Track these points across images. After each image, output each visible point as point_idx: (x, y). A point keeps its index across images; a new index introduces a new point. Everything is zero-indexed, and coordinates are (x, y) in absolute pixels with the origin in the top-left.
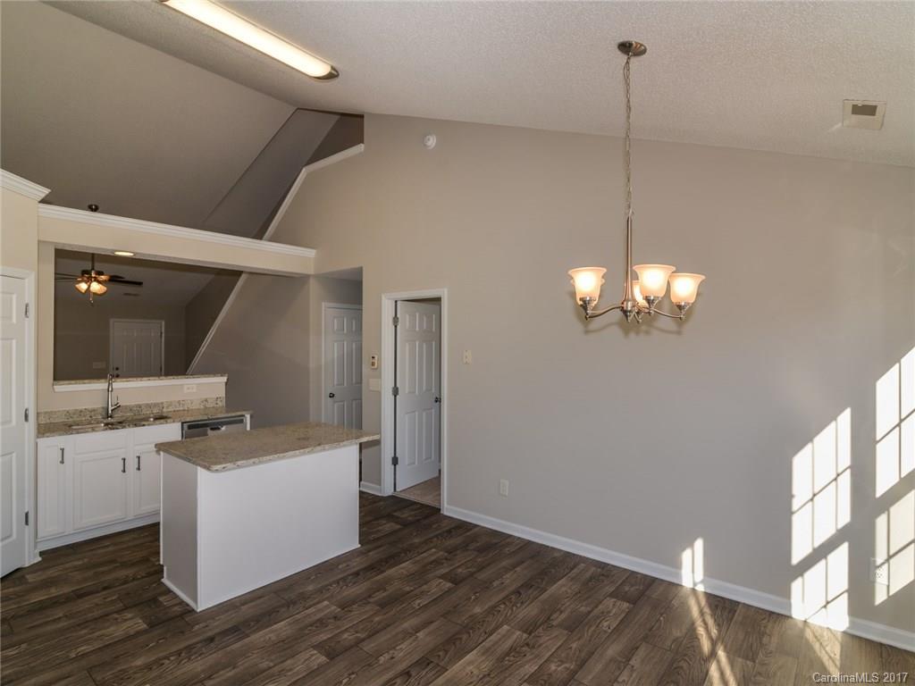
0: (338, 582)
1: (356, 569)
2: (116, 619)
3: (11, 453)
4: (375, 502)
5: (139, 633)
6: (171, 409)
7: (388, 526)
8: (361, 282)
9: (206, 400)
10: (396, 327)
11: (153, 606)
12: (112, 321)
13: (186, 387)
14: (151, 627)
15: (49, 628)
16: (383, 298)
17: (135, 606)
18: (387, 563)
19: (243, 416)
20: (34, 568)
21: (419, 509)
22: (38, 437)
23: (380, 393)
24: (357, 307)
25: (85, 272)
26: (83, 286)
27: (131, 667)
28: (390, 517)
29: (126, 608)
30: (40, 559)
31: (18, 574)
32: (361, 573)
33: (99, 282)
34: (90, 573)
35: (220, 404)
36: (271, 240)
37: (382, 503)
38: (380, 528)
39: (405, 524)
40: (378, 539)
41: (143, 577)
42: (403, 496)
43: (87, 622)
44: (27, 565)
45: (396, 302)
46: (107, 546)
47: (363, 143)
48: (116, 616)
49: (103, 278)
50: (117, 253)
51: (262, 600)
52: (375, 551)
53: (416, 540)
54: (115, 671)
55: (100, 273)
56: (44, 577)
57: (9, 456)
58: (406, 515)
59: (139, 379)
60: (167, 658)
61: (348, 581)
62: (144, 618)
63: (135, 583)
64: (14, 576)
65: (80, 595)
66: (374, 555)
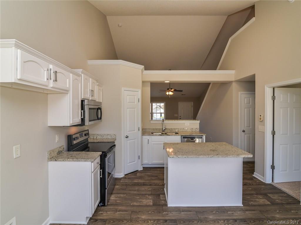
0: (224, 220)
1: (235, 218)
2: (147, 197)
3: (135, 139)
4: (259, 185)
5: (149, 206)
6: (181, 131)
7: (262, 201)
8: (255, 81)
9: (192, 129)
10: (274, 101)
11: (158, 197)
12: (179, 102)
13: (186, 124)
14: (153, 205)
15: (132, 192)
16: (266, 87)
17: (154, 195)
18: (254, 222)
19: (203, 136)
20: (141, 172)
21: (285, 197)
22: (142, 135)
23: (264, 133)
24: (253, 93)
25: (168, 89)
26: (167, 93)
27: (140, 218)
28: (265, 195)
29: (151, 194)
30: (142, 169)
31: (136, 172)
32: (238, 221)
33: (172, 92)
34: (149, 178)
35: (197, 130)
36: (219, 70)
37: (263, 186)
38: (257, 200)
39: (273, 203)
40: (254, 205)
41: (161, 185)
42: (277, 186)
43: (140, 194)
44: (139, 170)
45: (274, 89)
46: (158, 171)
47: (255, 17)
48: (147, 196)
49: (172, 90)
50: (165, 82)
51: (190, 213)
52: (250, 212)
53: (277, 216)
54: (137, 216)
55: (171, 89)
56: (141, 175)
57: (135, 140)
58: (275, 197)
59: (172, 120)
60: (150, 220)
61: (230, 222)
62: (153, 201)
63: (158, 186)
64: (135, 172)
65: (144, 184)
66: (249, 214)
